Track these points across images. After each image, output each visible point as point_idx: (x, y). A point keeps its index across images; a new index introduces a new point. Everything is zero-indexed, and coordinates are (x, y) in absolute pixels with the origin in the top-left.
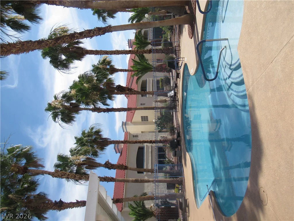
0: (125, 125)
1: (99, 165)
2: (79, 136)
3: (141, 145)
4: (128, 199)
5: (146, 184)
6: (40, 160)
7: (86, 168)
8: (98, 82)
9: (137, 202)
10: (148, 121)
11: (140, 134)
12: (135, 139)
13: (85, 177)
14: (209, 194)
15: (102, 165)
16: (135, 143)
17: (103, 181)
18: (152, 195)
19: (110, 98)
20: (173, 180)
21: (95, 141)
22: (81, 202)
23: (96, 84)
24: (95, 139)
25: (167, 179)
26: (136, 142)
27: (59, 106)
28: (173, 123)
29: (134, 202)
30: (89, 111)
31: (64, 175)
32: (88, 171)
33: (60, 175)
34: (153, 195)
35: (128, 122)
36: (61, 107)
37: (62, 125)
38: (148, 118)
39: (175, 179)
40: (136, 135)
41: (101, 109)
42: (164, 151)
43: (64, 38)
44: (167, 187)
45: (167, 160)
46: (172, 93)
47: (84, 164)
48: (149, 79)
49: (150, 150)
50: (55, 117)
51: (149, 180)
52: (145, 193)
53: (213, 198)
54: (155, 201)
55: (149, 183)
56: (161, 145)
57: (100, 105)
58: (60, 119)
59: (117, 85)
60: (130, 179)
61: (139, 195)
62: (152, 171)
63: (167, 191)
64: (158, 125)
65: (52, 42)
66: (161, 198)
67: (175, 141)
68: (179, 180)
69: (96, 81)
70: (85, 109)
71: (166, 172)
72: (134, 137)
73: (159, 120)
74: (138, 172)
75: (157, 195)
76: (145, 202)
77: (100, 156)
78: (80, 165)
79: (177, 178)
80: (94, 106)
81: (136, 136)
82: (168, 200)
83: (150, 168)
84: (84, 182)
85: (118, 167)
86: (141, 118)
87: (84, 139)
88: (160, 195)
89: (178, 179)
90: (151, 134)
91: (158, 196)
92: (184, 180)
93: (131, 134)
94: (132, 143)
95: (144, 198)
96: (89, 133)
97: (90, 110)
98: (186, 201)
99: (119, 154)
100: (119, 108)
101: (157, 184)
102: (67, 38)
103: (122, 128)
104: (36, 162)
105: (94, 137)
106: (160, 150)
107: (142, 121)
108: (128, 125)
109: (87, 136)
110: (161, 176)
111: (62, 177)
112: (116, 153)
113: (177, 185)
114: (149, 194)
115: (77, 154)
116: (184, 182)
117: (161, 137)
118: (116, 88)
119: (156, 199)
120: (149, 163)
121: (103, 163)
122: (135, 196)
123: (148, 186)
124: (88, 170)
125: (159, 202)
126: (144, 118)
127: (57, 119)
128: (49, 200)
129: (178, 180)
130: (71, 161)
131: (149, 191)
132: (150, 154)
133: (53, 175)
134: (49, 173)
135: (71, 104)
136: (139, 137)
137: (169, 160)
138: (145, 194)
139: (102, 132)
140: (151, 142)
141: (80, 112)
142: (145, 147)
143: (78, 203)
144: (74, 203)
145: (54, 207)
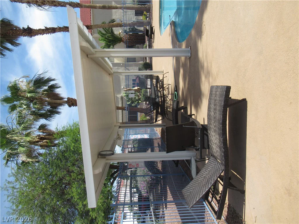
4: (97, 26)
5: (114, 10)
9: (106, 28)
13: (49, 2)
14: (170, 24)
18: (120, 22)
20: (141, 7)
22: (50, 29)
25: (135, 6)
29: (103, 28)
34: (122, 21)
39: (143, 6)
44: (135, 13)
51: (117, 7)
52: (114, 20)
53: (173, 27)
54: (123, 28)
55: (117, 10)
60: (98, 5)
61: (107, 22)
63: (135, 18)
66: (129, 25)
68: (148, 7)
75: (125, 22)
76: (114, 29)
79: (145, 4)
82: (136, 27)
84: (48, 7)
88: (128, 23)
91: (126, 24)
92: (152, 7)
95: (113, 25)
98: (152, 28)
101: (125, 10)
110: (129, 3)
111: (22, 2)
113: (145, 13)
114: (117, 21)
116: (152, 9)
119: (125, 26)
122: (103, 23)
123: (116, 13)
125: (127, 28)
128: (17, 27)
129: (146, 7)
131: (117, 17)
138: (113, 21)
143: (47, 30)
144: (43, 30)
145: (24, 34)
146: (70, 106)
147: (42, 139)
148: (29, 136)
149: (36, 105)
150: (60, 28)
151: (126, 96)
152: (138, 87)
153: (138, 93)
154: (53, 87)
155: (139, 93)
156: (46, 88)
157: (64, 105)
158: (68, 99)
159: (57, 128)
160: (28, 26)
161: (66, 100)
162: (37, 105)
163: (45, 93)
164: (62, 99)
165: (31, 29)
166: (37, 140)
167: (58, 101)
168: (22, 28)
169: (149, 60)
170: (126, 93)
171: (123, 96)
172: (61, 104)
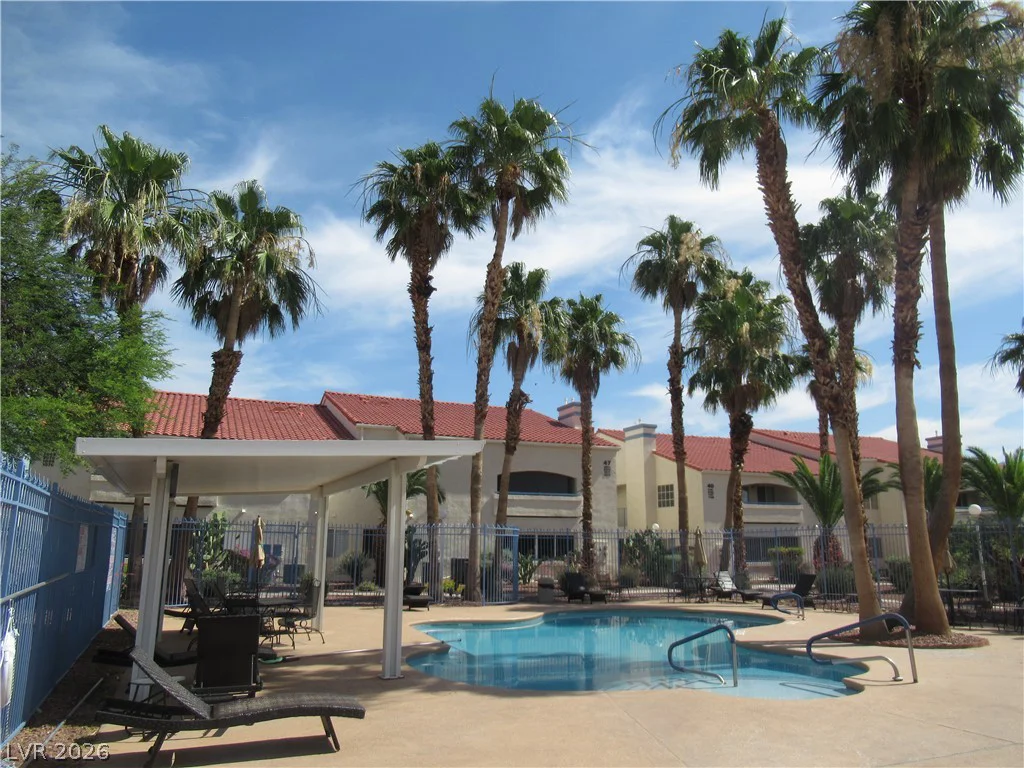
0: (645, 435)
1: (518, 377)
2: (604, 307)
3: (579, 486)
5: (467, 500)
6: (533, 222)
7: (511, 345)
8: (756, 363)
10: (660, 506)
11: (614, 482)
12: (596, 466)
13: (489, 346)
15: (519, 385)
16: (583, 467)
17: (477, 391)
18: (440, 516)
19: (711, 399)
20: (475, 574)
21: (589, 352)
22: (428, 339)
23: (747, 357)
24: (596, 354)
25: (478, 560)
26: (586, 472)
27: (685, 254)
28: (645, 585)
30: (673, 336)
31: (493, 294)
32: (504, 349)
33: (493, 284)
34: (440, 521)
35: (655, 441)
36: (681, 259)
37: (631, 263)
38: (668, 505)
39: (478, 581)
40: (612, 469)
41: (680, 372)
42: (560, 556)
43: (808, 314)
44: (460, 560)
45: (535, 563)
46: (728, 585)
47: (521, 338)
48: (802, 513)
49: (564, 513)
50: (655, 242)
51: (477, 511)
52: (444, 498)
54: (425, 525)
55: (469, 509)
56: (579, 546)
57: (690, 369)
58: (649, 257)
59: (751, 417)
60: (481, 462)
61: (440, 481)
62: (501, 518)
63: (449, 559)
64: (639, 539)
65: (798, 284)
66: (432, 544)
67: (582, 588)
68: (476, 594)
69: (760, 357)
70: (678, 326)
71: (496, 557)
72: (605, 463)
73: (657, 544)
74: (499, 477)
75: (440, 532)
76: (423, 499)
77: (548, 369)
78: (517, 326)
79: (482, 588)
80: (688, 353)
81: (607, 471)
83: (510, 511)
84: (477, 340)
85: (512, 430)
86: (667, 486)
87: (594, 324)
88: (438, 538)
89: (478, 589)
90: (615, 516)
91: (436, 535)
92: (475, 606)
93: (614, 455)
94: (583, 461)
95: (434, 496)
96: (611, 336)
97: (677, 338)
99: (555, 416)
100: (682, 424)
101: (468, 532)
102: (808, 320)
103: (638, 423)
104: (526, 214)
105: (601, 350)
106: (564, 544)
107: (659, 487)
108: (645, 444)
109: (603, 331)
110: (487, 543)
111: (489, 290)
112: (559, 409)
113: (461, 587)
114: (441, 509)
115: (547, 322)
116: (470, 605)
117: (605, 548)
118: (744, 414)
119: (429, 530)
120: (527, 510)
121: (524, 388)
123: (462, 504)
124: (506, 350)
125: (425, 539)
126: (668, 494)
127: (649, 248)
128: (433, 263)
129: (474, 589)
130: (527, 307)
131: (450, 509)
132: (551, 512)
133: (494, 266)
134: (498, 256)
135: (693, 286)
136: (606, 480)
137: (534, 569)
138: (442, 498)
139: (616, 370)
140: (587, 516)
141: (671, 312)
142: (573, 499)
143: (425, 332)
144: (426, 322)
145: (418, 276)
146: (216, 356)
147: (128, 265)
148: (145, 237)
149: (232, 269)
150: (429, 364)
151: (216, 520)
152: (263, 562)
153: (220, 562)
154: (275, 316)
155: (220, 566)
156: (274, 299)
157: (220, 339)
158: (238, 356)
159: (162, 316)
160: (435, 289)
161: (236, 348)
162: (233, 272)
163: (261, 292)
164: (240, 337)
165: (429, 294)
166: (125, 251)
167: (234, 326)
168: (430, 274)
169: (335, 598)
170: (224, 520)
171: (214, 511)
172: (223, 331)
